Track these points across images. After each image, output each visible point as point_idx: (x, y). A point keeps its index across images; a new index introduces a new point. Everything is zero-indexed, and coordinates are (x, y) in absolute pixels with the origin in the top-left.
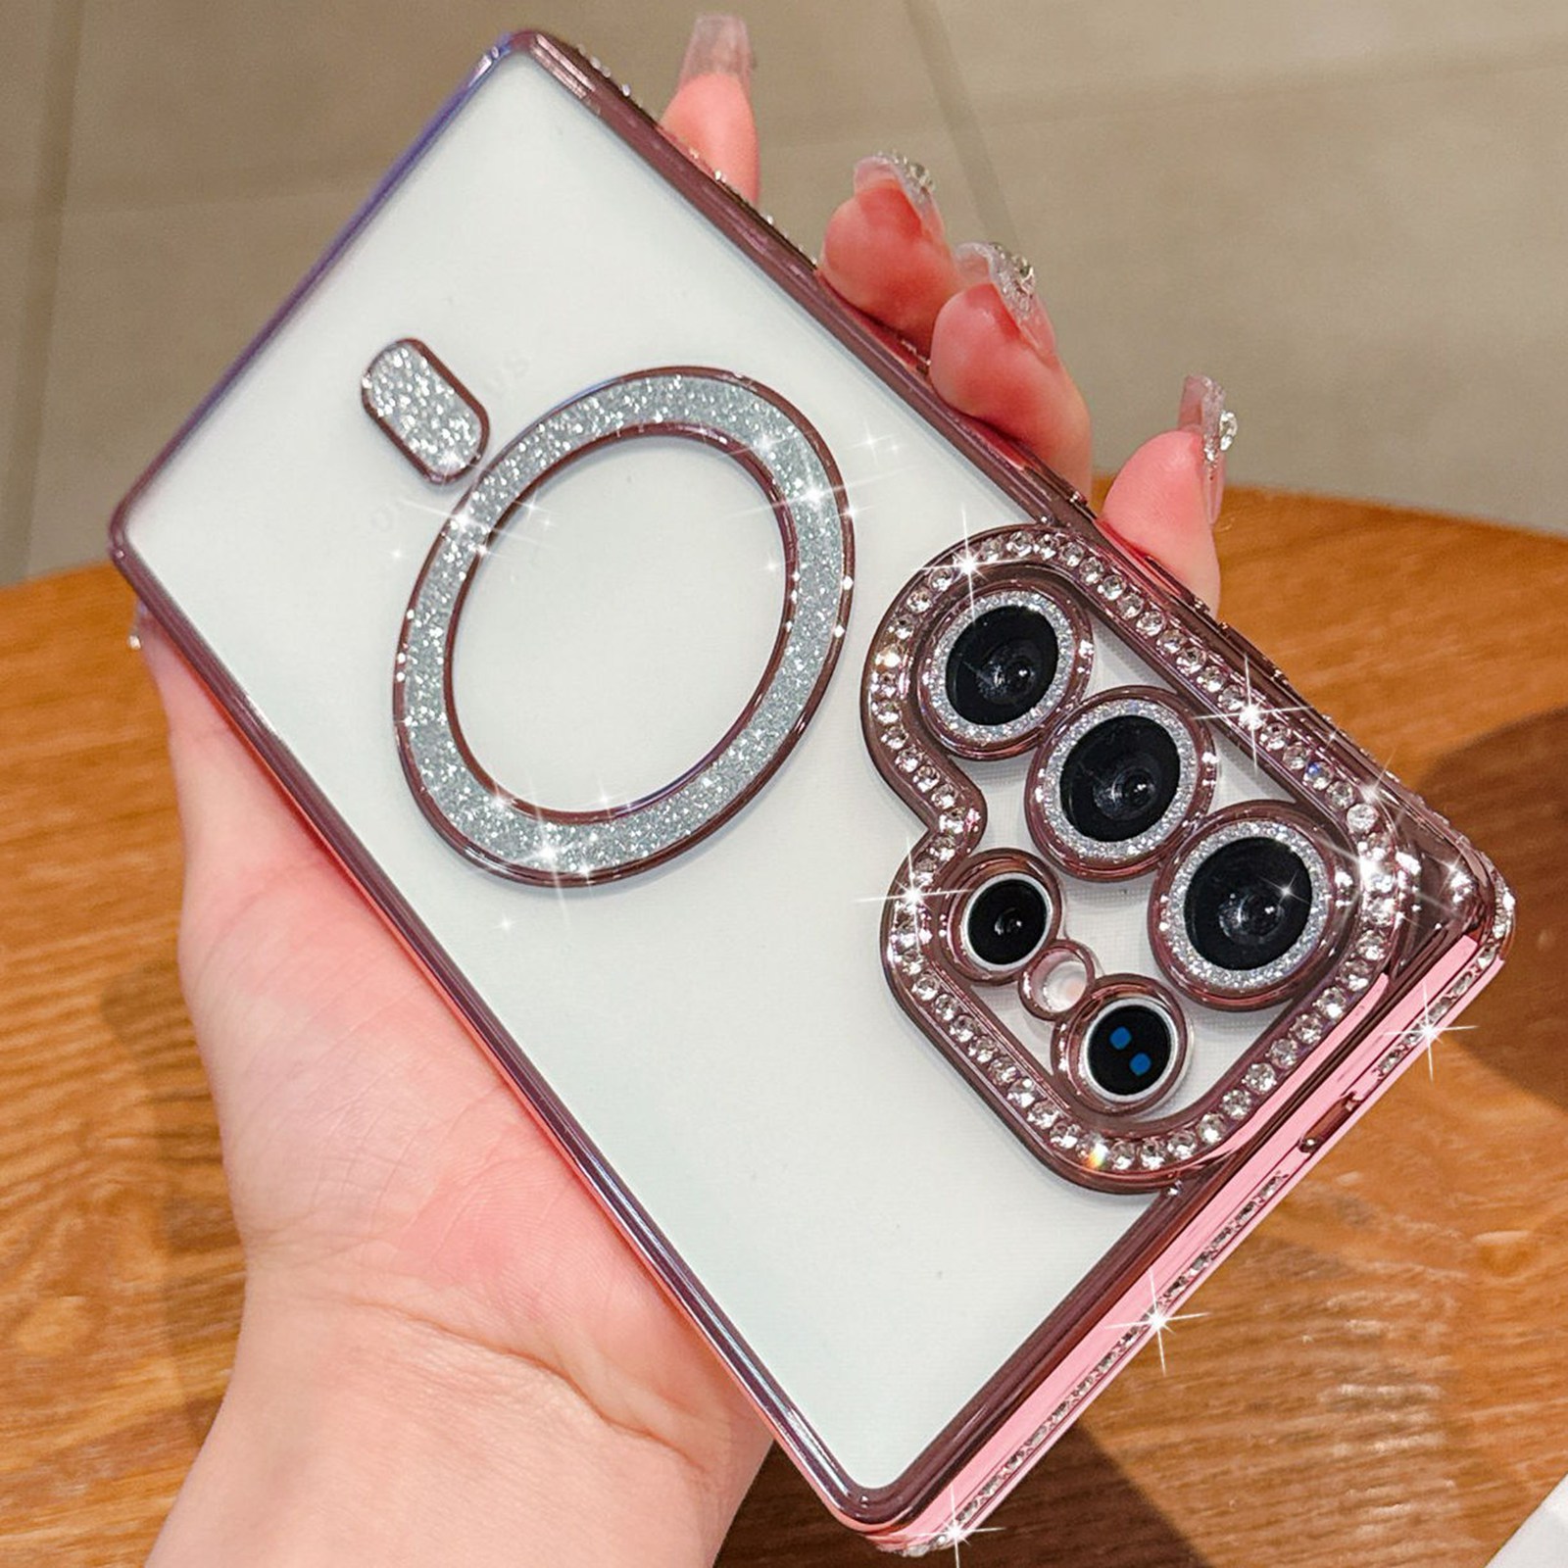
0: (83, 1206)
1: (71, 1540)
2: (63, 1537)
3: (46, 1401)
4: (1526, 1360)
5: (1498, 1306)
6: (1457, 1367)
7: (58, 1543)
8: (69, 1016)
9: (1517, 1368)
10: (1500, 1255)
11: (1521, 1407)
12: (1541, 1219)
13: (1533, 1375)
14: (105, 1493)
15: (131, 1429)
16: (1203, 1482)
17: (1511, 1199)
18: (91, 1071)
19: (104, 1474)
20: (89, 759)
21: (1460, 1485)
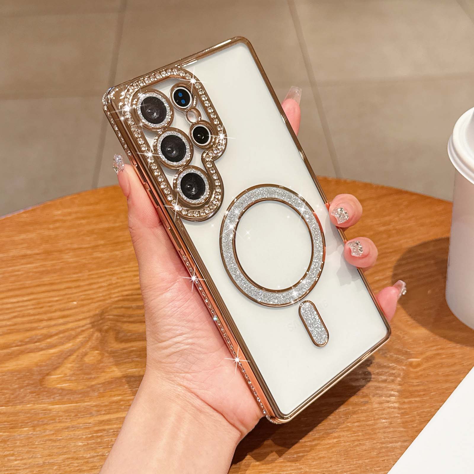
0: (100, 331)
1: (93, 406)
2: (91, 405)
3: (89, 374)
4: (418, 388)
5: (413, 375)
6: (403, 389)
7: (90, 406)
8: (100, 287)
9: (416, 390)
10: (414, 364)
11: (416, 399)
12: (424, 356)
13: (419, 392)
14: (101, 396)
15: (108, 382)
16: (343, 411)
17: (417, 351)
18: (104, 300)
19: (101, 391)
20: (108, 230)
21: (401, 416)
